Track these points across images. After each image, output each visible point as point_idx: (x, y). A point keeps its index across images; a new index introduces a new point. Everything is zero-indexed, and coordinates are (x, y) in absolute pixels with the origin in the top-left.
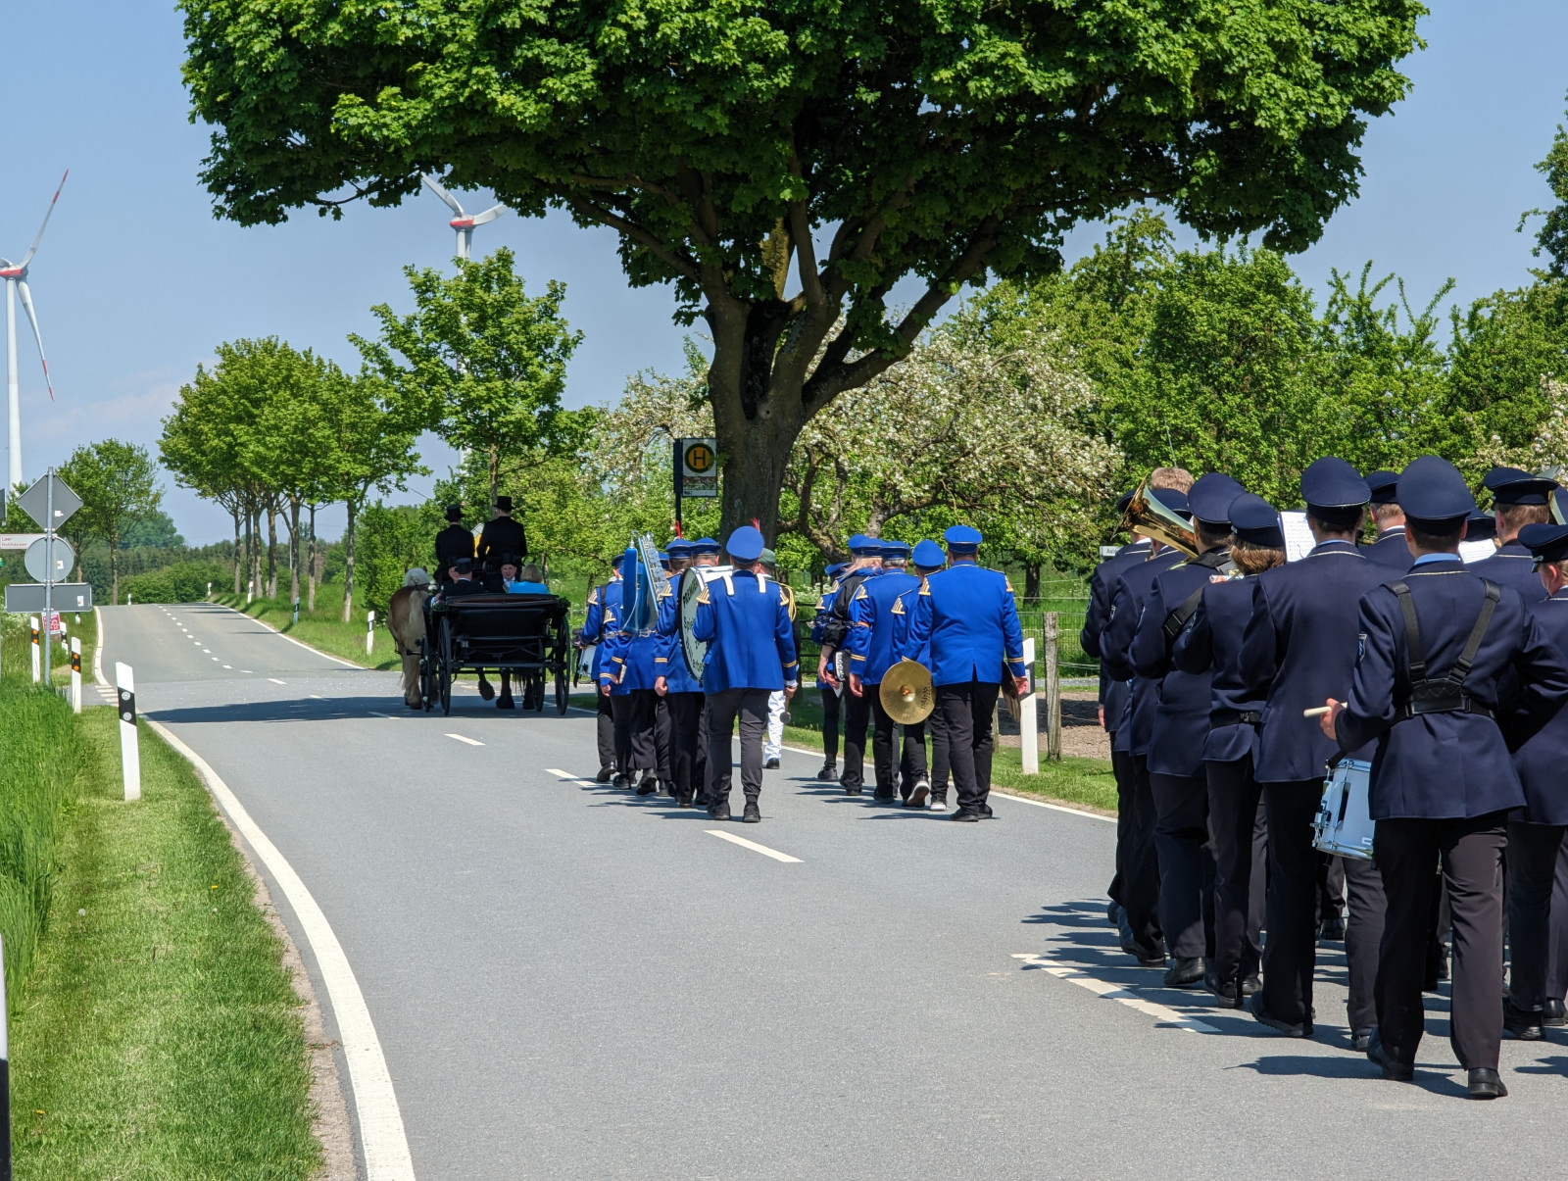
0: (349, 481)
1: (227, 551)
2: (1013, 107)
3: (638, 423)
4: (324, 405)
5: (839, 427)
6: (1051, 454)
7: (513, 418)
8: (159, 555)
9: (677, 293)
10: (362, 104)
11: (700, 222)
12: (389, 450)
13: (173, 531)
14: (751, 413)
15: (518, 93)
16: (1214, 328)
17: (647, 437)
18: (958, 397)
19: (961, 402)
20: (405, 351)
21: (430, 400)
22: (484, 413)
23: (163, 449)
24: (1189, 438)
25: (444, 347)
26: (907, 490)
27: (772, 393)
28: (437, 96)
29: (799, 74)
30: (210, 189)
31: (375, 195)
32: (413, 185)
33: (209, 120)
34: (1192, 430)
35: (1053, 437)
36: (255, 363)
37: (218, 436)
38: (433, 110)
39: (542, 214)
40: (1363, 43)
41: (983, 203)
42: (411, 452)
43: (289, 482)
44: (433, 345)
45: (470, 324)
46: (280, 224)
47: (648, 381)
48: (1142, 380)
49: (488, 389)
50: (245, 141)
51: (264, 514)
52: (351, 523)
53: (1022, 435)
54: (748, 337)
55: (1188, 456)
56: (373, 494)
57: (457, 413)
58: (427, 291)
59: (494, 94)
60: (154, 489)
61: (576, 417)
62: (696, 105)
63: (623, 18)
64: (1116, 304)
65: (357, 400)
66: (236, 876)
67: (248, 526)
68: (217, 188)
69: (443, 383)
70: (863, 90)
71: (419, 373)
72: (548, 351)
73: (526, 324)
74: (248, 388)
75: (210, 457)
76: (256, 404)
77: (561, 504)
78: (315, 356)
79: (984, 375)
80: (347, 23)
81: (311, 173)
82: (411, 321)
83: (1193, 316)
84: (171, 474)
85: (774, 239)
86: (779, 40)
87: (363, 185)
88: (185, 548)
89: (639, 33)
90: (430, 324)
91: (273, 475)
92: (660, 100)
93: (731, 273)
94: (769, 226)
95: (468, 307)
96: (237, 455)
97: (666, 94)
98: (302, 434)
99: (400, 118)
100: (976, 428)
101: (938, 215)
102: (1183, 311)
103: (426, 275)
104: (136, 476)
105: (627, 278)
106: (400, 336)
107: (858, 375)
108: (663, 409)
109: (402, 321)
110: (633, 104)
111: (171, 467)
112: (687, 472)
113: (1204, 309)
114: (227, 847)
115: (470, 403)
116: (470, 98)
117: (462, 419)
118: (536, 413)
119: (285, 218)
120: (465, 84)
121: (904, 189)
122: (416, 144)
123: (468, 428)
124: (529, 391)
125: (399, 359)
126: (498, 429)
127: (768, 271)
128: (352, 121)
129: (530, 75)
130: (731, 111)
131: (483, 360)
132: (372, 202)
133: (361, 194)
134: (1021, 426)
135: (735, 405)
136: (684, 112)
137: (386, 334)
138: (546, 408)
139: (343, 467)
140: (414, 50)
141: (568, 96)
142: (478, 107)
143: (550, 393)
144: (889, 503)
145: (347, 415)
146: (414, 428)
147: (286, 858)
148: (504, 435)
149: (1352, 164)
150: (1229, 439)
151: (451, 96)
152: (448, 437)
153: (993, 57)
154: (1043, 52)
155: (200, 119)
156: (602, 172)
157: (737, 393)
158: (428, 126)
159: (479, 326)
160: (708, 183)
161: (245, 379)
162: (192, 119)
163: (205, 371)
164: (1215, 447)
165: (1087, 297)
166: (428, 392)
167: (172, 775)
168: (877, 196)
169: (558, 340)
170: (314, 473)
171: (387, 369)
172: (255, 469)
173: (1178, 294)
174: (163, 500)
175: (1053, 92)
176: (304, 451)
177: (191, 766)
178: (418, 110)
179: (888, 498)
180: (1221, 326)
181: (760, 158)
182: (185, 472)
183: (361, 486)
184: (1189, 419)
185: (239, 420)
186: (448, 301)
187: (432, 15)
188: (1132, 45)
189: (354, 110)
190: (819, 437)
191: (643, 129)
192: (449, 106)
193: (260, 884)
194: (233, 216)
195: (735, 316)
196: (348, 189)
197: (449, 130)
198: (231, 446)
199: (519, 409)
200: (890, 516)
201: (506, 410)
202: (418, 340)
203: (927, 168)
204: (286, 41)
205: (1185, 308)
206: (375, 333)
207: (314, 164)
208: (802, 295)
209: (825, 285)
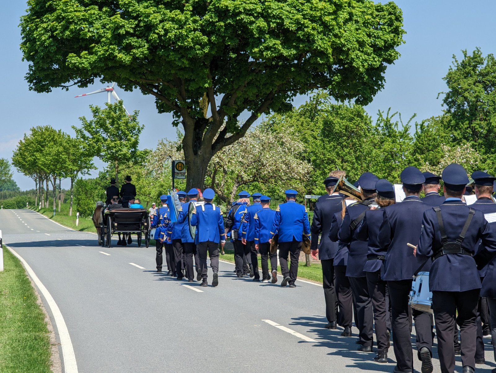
0: (72, 171)
1: (33, 192)
2: (278, 60)
3: (161, 155)
4: (64, 147)
5: (224, 157)
6: (290, 166)
7: (123, 153)
8: (11, 193)
9: (173, 116)
10: (76, 56)
11: (180, 93)
12: (84, 162)
13: (16, 186)
14: (196, 153)
15: (124, 53)
16: (341, 128)
17: (164, 159)
18: (261, 148)
19: (262, 150)
20: (89, 131)
21: (97, 147)
22: (114, 151)
23: (13, 160)
24: (333, 162)
25: (102, 130)
26: (246, 177)
27: (202, 147)
28: (99, 54)
29: (211, 49)
30: (28, 82)
31: (80, 84)
32: (92, 81)
33: (28, 60)
34: (334, 159)
35: (291, 161)
36: (43, 133)
37: (31, 156)
38: (98, 58)
39: (131, 91)
40: (385, 42)
41: (268, 89)
42: (91, 162)
43: (53, 171)
44: (98, 130)
45: (109, 123)
46: (50, 93)
47: (165, 142)
48: (319, 144)
49: (115, 144)
50: (39, 67)
51: (45, 181)
52: (72, 185)
53: (281, 160)
54: (195, 129)
55: (333, 167)
56: (80, 175)
57: (105, 151)
58: (96, 113)
59: (116, 54)
60: (10, 173)
61: (142, 152)
62: (179, 58)
63: (157, 31)
64: (312, 120)
65: (74, 146)
66: (32, 295)
67: (40, 185)
68: (30, 81)
69: (101, 142)
70: (231, 53)
71: (93, 138)
72: (134, 132)
73: (127, 124)
74: (40, 142)
75: (28, 163)
76: (43, 146)
77: (138, 180)
78: (62, 131)
79: (270, 141)
80: (71, 31)
81: (60, 77)
82: (91, 122)
83: (334, 124)
84: (16, 168)
85: (203, 99)
86: (205, 39)
87: (76, 81)
88: (19, 191)
89: (162, 36)
90: (97, 123)
91: (48, 169)
92: (168, 56)
93: (190, 110)
94: (202, 95)
95: (109, 118)
96: (36, 163)
97: (169, 54)
98: (57, 156)
99: (88, 61)
100: (267, 158)
101: (254, 92)
102: (331, 122)
103: (96, 108)
104: (5, 169)
105: (157, 111)
106: (88, 126)
107: (230, 141)
108: (170, 151)
109: (89, 122)
110: (160, 57)
111: (16, 166)
112: (176, 171)
113: (338, 122)
114: (30, 286)
115: (109, 148)
116: (109, 55)
117: (107, 153)
118: (130, 151)
119: (51, 91)
120: (107, 51)
121: (244, 85)
122: (92, 69)
123: (109, 156)
124: (128, 144)
125: (87, 134)
126: (118, 156)
127: (201, 109)
128: (73, 62)
129: (128, 49)
130: (190, 60)
131: (114, 134)
132: (79, 86)
133: (75, 83)
134: (281, 157)
135: (191, 151)
136: (175, 60)
137: (83, 126)
138: (133, 150)
139: (70, 167)
140: (92, 40)
141: (140, 55)
142: (111, 58)
143: (135, 145)
144: (240, 181)
145: (71, 151)
146: (92, 155)
147: (47, 289)
148: (120, 158)
149: (382, 78)
150: (345, 162)
151: (103, 54)
152: (103, 158)
153: (271, 45)
154: (286, 43)
155: (25, 60)
156: (150, 78)
157: (191, 147)
158: (96, 63)
159: (112, 124)
160: (183, 82)
161: (39, 139)
162: (23, 60)
163: (27, 136)
164: (341, 165)
165: (303, 117)
166: (96, 144)
167: (13, 264)
168: (235, 87)
169: (137, 128)
170: (61, 168)
171: (83, 137)
172: (42, 167)
173: (330, 117)
174: (13, 176)
175: (289, 56)
176: (57, 161)
177: (20, 261)
178: (93, 58)
179: (240, 179)
180: (343, 127)
181: (199, 74)
182: (20, 167)
183: (75, 172)
184: (333, 156)
185: (37, 151)
186: (103, 116)
187: (97, 29)
188: (314, 41)
189: (73, 58)
190: (218, 160)
191: (163, 65)
192: (103, 57)
193: (39, 298)
194: (35, 90)
195: (191, 123)
196: (72, 82)
197: (103, 65)
198: (35, 160)
199: (125, 150)
200: (240, 185)
201: (121, 150)
202: (93, 128)
203: (251, 78)
204: (52, 36)
205: (332, 122)
206: (80, 125)
207: (61, 74)
208: (212, 117)
209: (219, 114)
